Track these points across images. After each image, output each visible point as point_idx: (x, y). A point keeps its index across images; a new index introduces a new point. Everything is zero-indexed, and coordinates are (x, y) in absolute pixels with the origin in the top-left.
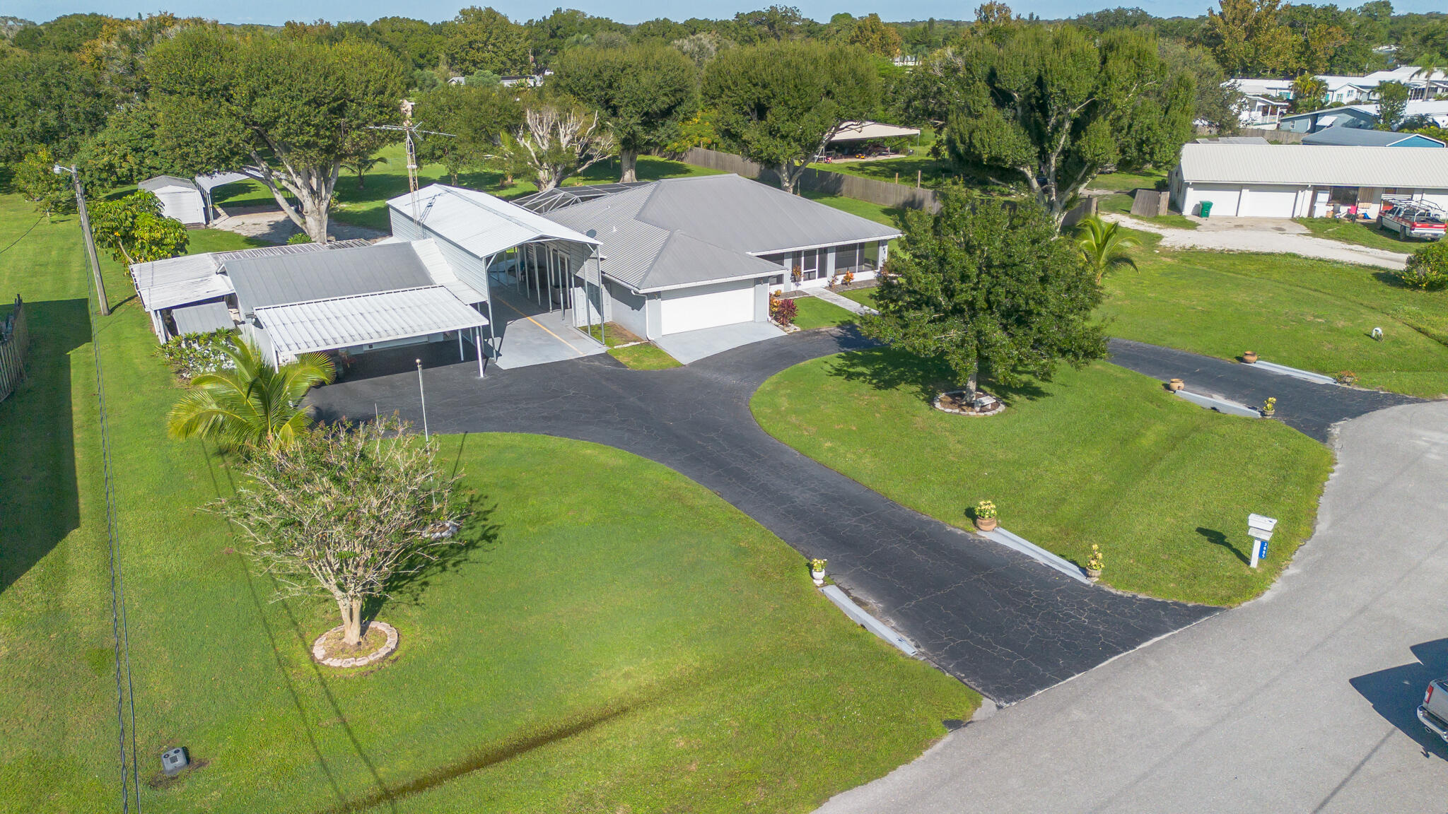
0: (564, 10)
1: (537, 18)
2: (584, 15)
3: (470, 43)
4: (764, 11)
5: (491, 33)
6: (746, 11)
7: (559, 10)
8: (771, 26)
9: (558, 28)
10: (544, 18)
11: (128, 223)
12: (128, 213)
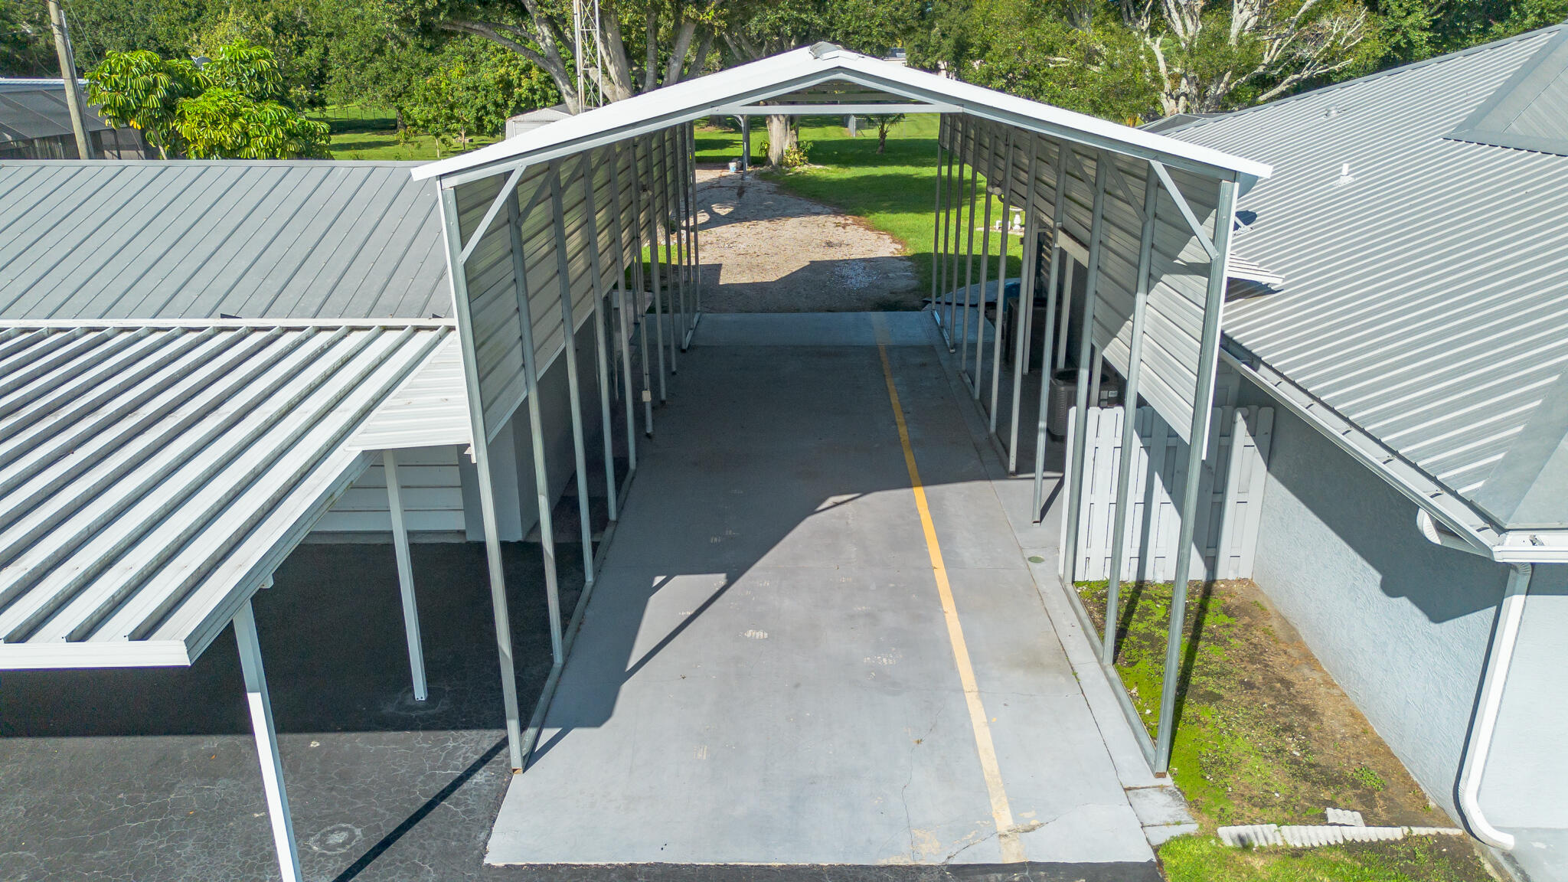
11: (153, 101)
12: (163, 78)
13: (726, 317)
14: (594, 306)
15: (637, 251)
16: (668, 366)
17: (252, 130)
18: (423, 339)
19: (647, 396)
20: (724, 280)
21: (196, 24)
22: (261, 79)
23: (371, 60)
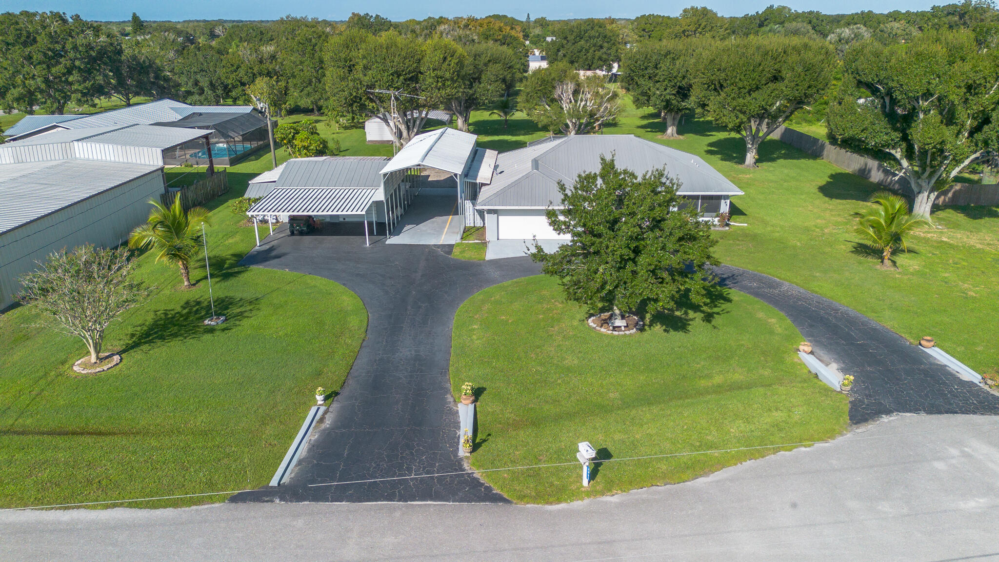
0: (775, 6)
1: (752, 13)
2: (790, 10)
3: (684, 32)
4: (959, 4)
5: (700, 25)
6: (942, 4)
7: (772, 7)
8: (962, 16)
9: (766, 20)
10: (757, 13)
11: (290, 136)
12: (292, 131)
13: (427, 189)
14: (397, 186)
15: (407, 172)
16: (411, 199)
17: (312, 142)
18: (374, 191)
19: (406, 203)
20: (430, 179)
21: (237, 73)
22: (312, 129)
23: (307, 87)
